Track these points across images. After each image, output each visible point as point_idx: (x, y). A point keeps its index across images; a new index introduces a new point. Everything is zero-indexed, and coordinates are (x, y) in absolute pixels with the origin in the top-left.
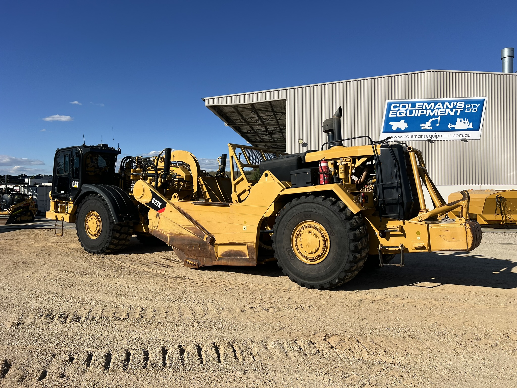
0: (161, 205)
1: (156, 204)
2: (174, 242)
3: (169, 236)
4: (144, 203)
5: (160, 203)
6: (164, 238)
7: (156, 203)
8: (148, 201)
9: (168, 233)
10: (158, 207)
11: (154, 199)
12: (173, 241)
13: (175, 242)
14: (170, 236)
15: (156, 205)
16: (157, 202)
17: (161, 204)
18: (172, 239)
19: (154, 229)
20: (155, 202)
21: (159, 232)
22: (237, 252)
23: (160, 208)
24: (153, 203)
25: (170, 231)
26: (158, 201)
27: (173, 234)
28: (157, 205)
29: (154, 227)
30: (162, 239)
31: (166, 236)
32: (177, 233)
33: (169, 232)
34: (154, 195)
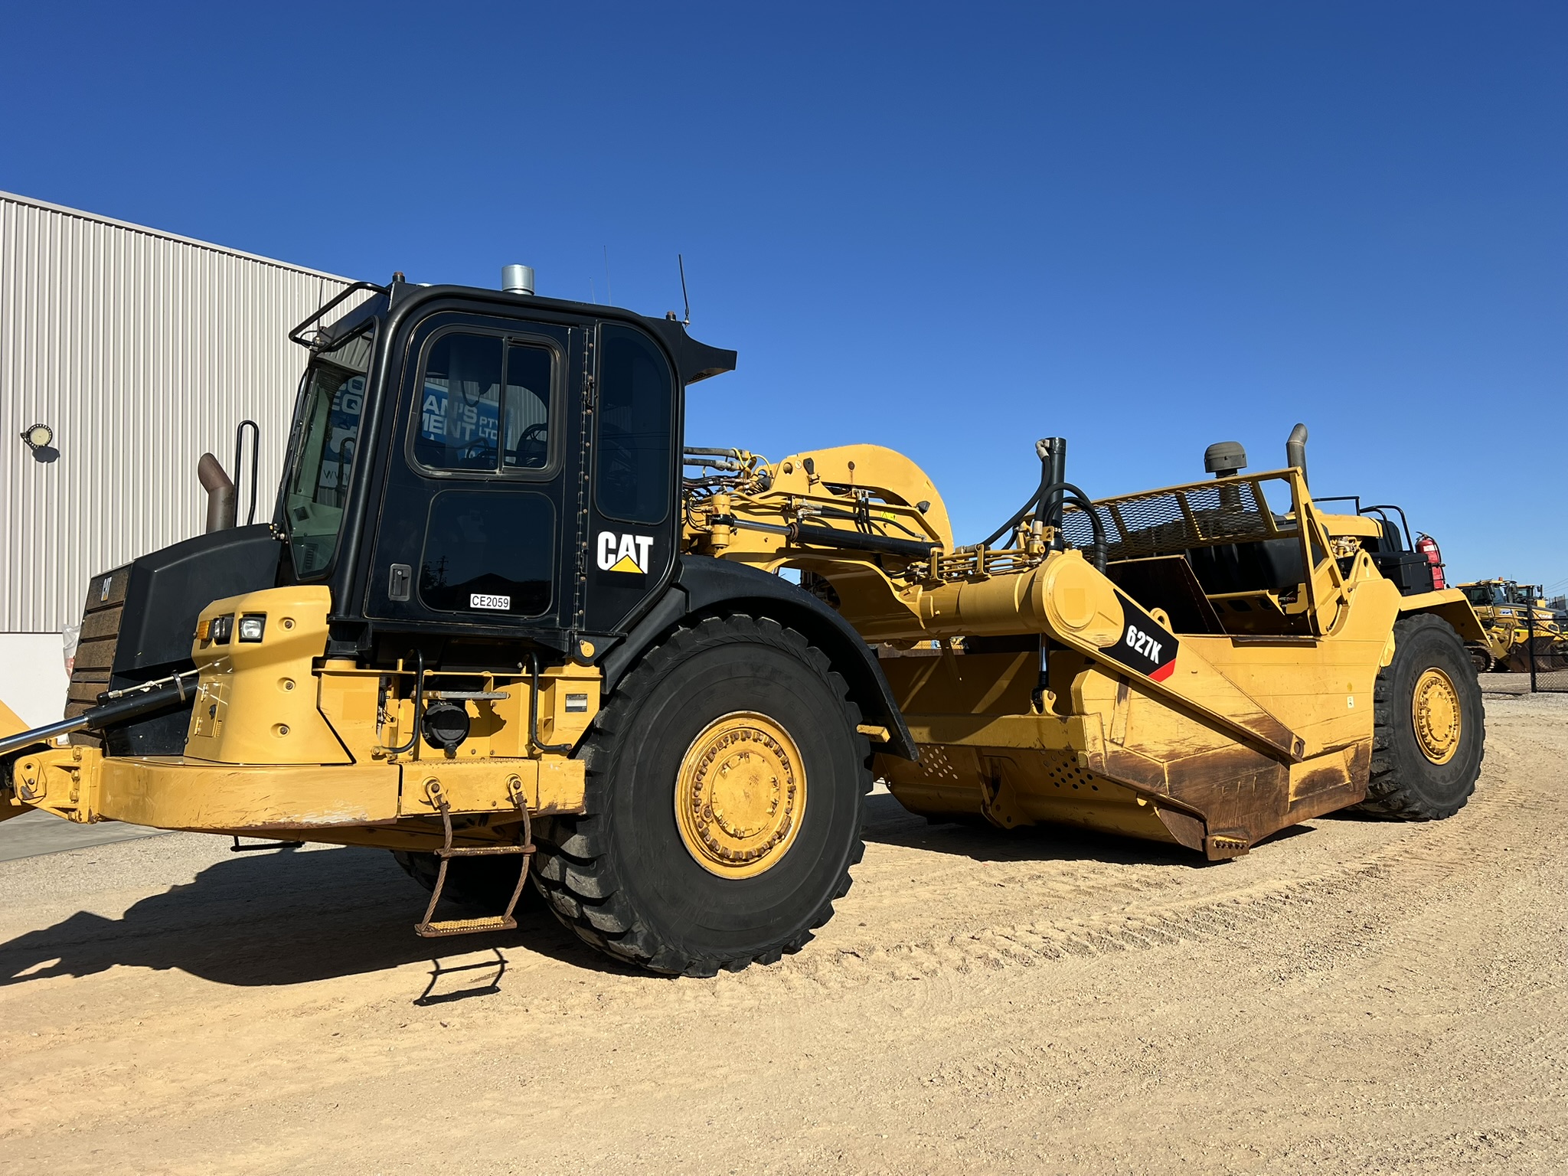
0: (1160, 652)
1: (1143, 647)
2: (1184, 784)
3: (1166, 764)
4: (1097, 649)
5: (1156, 643)
6: (1152, 775)
7: (1140, 647)
8: (1113, 636)
9: (1163, 757)
10: (1152, 658)
11: (1135, 631)
12: (1180, 783)
13: (1187, 783)
14: (1168, 766)
15: (1141, 651)
16: (1147, 642)
17: (1160, 646)
18: (1180, 772)
19: (1111, 747)
20: (1137, 640)
21: (1132, 756)
22: (1327, 773)
23: (1157, 662)
24: (1131, 644)
25: (1169, 748)
26: (1149, 638)
27: (1178, 756)
28: (1146, 654)
29: (1112, 741)
30: (1143, 781)
31: (1158, 767)
32: (1191, 750)
33: (1164, 749)
34: (1132, 617)
